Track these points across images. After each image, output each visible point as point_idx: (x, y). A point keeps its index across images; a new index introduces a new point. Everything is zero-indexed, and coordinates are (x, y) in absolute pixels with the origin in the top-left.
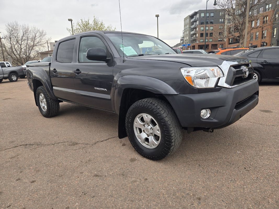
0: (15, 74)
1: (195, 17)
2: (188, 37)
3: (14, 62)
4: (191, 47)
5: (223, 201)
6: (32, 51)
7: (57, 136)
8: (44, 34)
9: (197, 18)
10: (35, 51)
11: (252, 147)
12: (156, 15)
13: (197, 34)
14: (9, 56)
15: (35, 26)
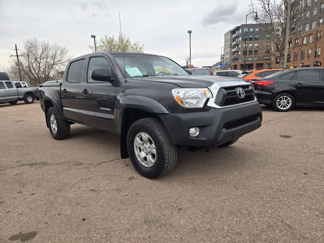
0: (31, 95)
1: (237, 32)
2: (228, 56)
3: (32, 82)
4: (232, 67)
5: (201, 211)
6: (52, 70)
7: (64, 157)
8: (65, 51)
9: (240, 33)
10: (55, 70)
11: (252, 169)
12: (188, 31)
13: (240, 52)
14: (26, 76)
15: (56, 43)
